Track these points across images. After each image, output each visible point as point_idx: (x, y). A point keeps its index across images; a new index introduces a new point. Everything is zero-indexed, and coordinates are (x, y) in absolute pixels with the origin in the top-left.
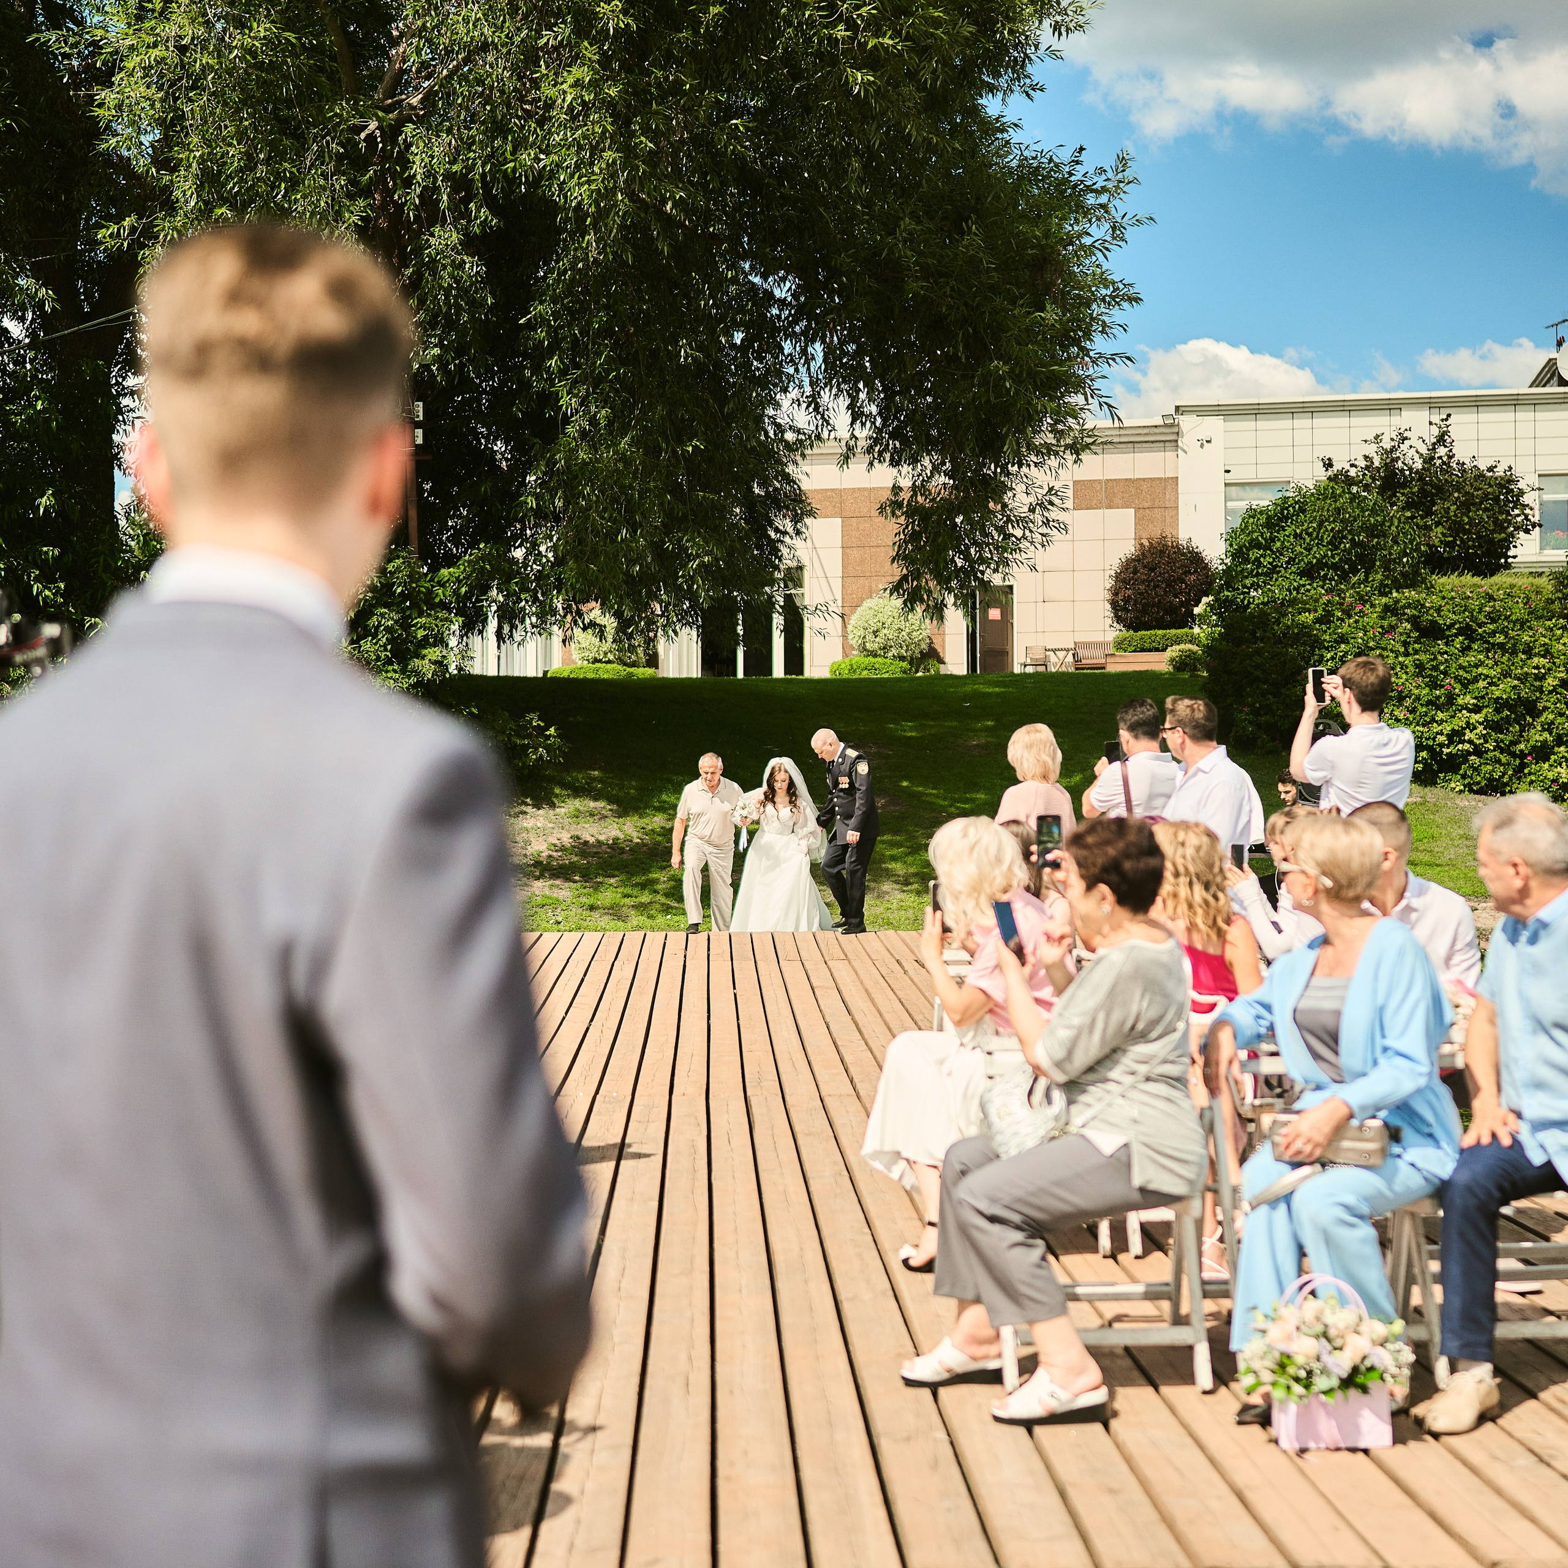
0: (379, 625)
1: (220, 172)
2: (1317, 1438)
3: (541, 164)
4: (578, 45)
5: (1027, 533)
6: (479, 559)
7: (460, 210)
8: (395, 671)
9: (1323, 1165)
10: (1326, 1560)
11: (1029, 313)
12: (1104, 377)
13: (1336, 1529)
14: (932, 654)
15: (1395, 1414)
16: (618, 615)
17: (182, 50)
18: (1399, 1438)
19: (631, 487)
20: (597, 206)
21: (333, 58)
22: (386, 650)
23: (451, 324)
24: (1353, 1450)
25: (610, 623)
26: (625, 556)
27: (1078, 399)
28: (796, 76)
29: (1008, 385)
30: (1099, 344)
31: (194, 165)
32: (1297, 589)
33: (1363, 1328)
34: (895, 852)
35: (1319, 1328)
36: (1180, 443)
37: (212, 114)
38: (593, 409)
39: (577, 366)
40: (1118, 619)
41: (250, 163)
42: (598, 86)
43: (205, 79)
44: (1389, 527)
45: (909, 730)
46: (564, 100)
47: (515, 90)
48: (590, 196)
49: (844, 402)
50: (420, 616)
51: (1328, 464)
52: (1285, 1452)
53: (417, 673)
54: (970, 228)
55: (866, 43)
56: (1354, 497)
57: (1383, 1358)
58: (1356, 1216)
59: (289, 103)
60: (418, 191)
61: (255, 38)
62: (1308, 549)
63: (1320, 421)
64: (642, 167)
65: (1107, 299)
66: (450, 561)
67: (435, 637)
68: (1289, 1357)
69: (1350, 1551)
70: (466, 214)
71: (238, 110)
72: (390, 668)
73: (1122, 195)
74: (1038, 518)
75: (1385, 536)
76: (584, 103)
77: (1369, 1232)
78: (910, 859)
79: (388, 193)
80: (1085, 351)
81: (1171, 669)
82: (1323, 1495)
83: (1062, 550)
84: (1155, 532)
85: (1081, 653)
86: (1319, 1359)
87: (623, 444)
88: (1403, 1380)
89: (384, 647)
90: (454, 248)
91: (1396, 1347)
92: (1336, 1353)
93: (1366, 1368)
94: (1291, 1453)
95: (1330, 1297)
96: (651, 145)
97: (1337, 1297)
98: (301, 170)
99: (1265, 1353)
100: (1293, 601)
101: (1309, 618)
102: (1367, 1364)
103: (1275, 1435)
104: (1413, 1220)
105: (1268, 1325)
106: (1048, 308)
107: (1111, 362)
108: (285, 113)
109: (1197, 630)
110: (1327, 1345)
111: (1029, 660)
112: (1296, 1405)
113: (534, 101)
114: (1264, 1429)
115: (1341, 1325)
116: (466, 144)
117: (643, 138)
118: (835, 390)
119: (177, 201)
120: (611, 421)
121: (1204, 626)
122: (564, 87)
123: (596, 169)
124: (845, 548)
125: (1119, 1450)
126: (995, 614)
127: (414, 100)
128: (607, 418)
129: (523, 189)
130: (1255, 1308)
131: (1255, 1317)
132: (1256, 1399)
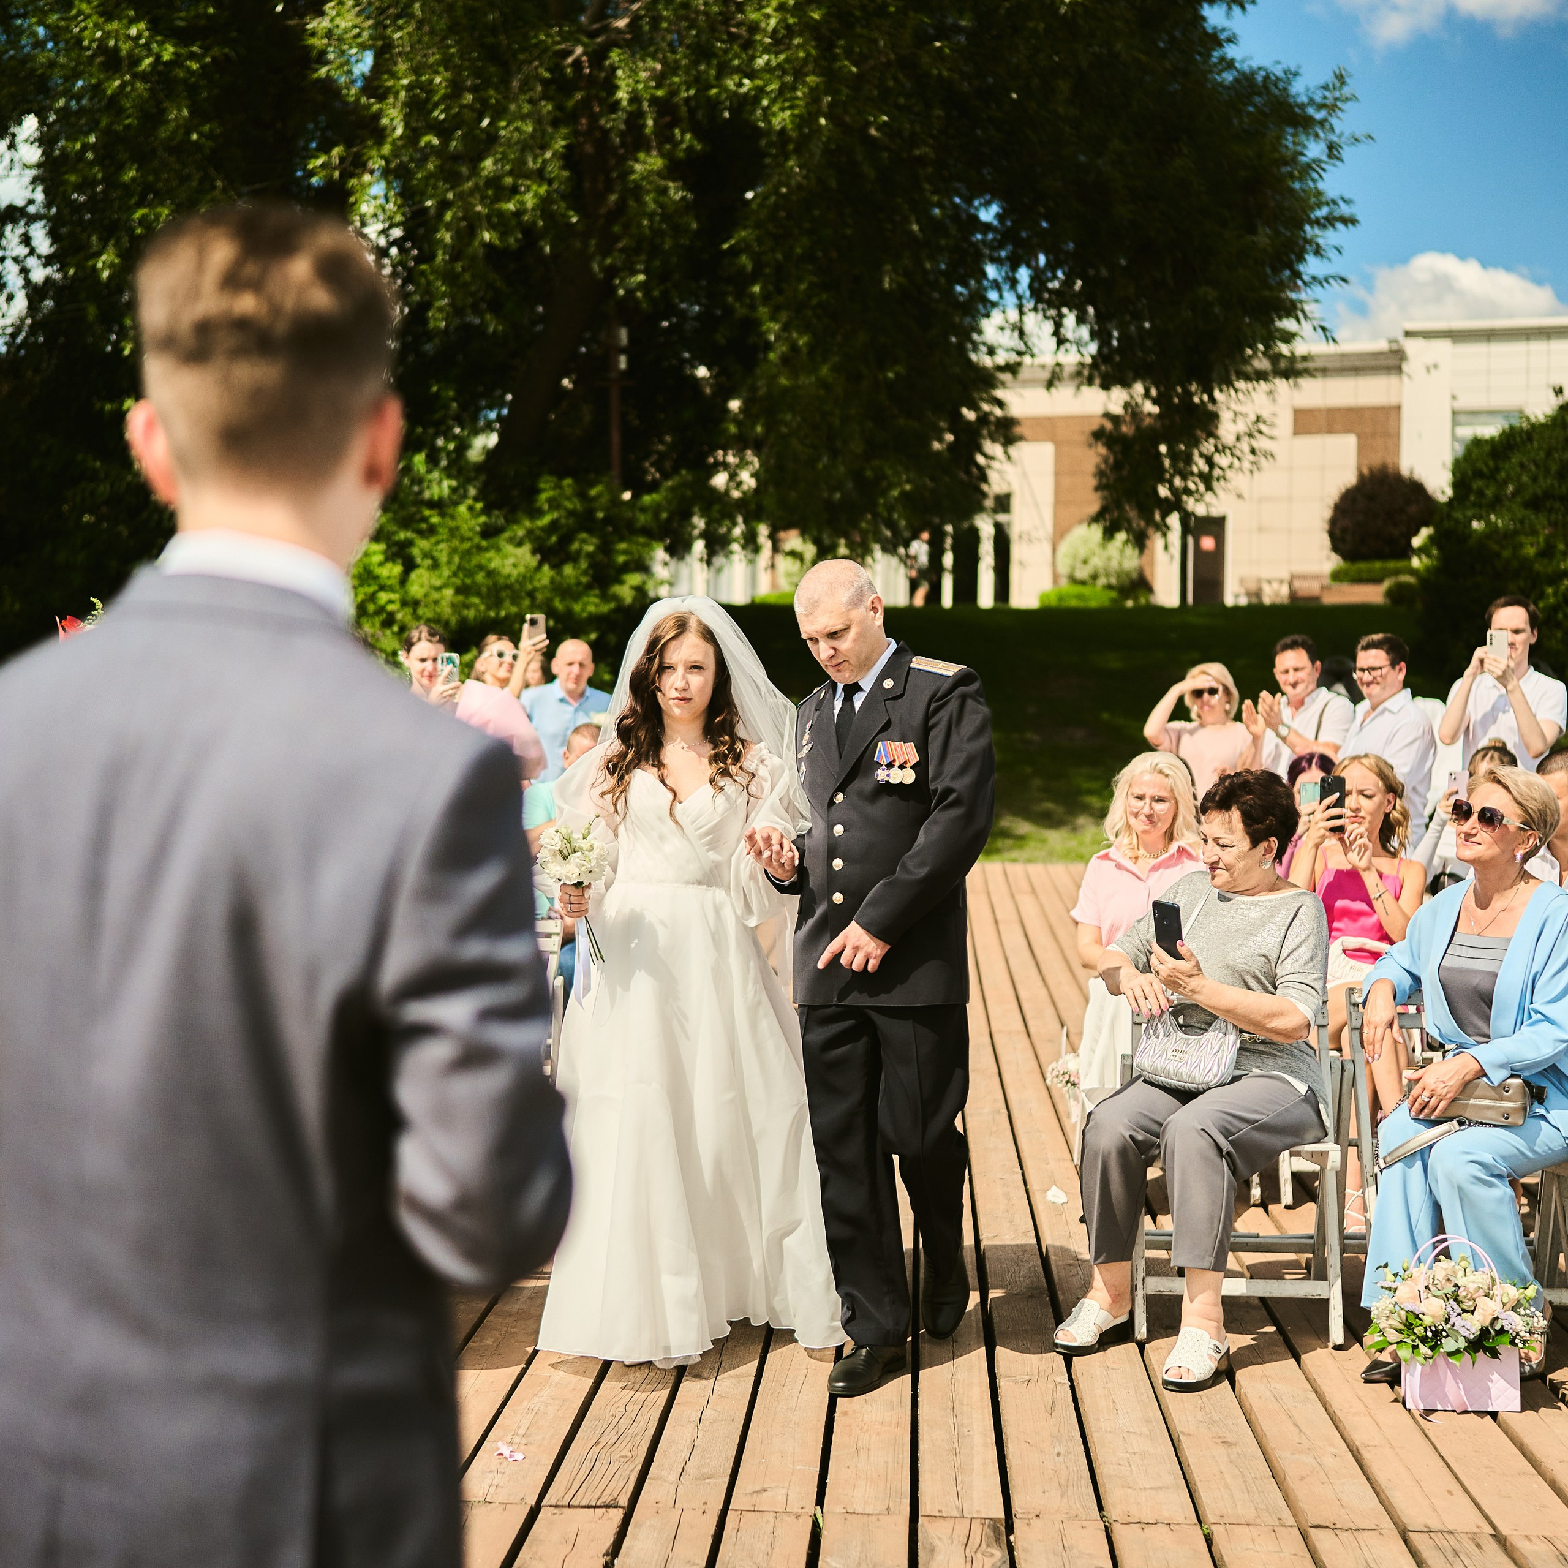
0: (581, 550)
1: (427, 100)
2: (1444, 1397)
3: (745, 89)
5: (1235, 461)
6: (680, 485)
7: (664, 134)
8: (595, 596)
9: (1461, 1123)
10: (1435, 1525)
11: (1240, 236)
12: (1317, 301)
13: (1450, 1493)
14: (1140, 584)
15: (1524, 1379)
16: (817, 542)
18: (1529, 1403)
19: (832, 414)
20: (801, 131)
22: (587, 575)
23: (655, 251)
24: (1480, 1413)
25: (809, 550)
26: (826, 483)
27: (1288, 324)
29: (1217, 310)
30: (1311, 266)
31: (403, 93)
32: (1521, 521)
33: (1497, 1290)
35: (1450, 1289)
36: (1404, 368)
37: (419, 41)
38: (795, 335)
39: (780, 292)
40: (1335, 548)
41: (456, 89)
42: (802, 9)
43: (413, 6)
45: (1113, 662)
46: (768, 24)
47: (721, 13)
48: (792, 122)
49: (1049, 327)
50: (621, 541)
51: (1559, 392)
52: (1409, 1411)
53: (616, 598)
54: (1180, 150)
57: (1515, 1323)
58: (1493, 1175)
59: (494, 30)
60: (625, 116)
62: (1535, 479)
63: (1557, 345)
64: (845, 91)
65: (1322, 221)
66: (653, 487)
67: (635, 562)
68: (1417, 1317)
69: (1463, 1518)
70: (671, 139)
71: (445, 38)
72: (591, 593)
73: (1339, 114)
74: (1244, 445)
76: (788, 27)
77: (1504, 1190)
79: (594, 119)
80: (1297, 275)
81: (1388, 602)
82: (1442, 1457)
83: (1269, 479)
84: (1376, 459)
85: (1297, 584)
86: (1447, 1321)
87: (825, 370)
88: (1537, 1346)
89: (585, 573)
90: (659, 174)
91: (1528, 1312)
92: (1465, 1315)
93: (1496, 1331)
94: (1416, 1414)
95: (1464, 1259)
96: (854, 69)
97: (1470, 1259)
98: (508, 96)
99: (1391, 1312)
100: (1516, 533)
101: (1530, 551)
102: (1498, 1327)
103: (1402, 1395)
104: (1559, 1183)
105: (1398, 1283)
106: (1260, 231)
107: (1325, 284)
108: (490, 40)
109: (1415, 562)
110: (1456, 1307)
111: (1243, 591)
112: (1422, 1365)
113: (739, 25)
114: (1393, 1389)
115: (1472, 1287)
116: (671, 69)
117: (846, 63)
118: (1040, 315)
119: (385, 128)
120: (812, 348)
121: (1424, 557)
122: (769, 10)
123: (799, 94)
124: (1058, 474)
125: (1239, 1403)
126: (1208, 543)
127: (622, 23)
128: (807, 344)
129: (727, 115)
130: (1386, 1266)
131: (1385, 1274)
132: (1385, 1357)
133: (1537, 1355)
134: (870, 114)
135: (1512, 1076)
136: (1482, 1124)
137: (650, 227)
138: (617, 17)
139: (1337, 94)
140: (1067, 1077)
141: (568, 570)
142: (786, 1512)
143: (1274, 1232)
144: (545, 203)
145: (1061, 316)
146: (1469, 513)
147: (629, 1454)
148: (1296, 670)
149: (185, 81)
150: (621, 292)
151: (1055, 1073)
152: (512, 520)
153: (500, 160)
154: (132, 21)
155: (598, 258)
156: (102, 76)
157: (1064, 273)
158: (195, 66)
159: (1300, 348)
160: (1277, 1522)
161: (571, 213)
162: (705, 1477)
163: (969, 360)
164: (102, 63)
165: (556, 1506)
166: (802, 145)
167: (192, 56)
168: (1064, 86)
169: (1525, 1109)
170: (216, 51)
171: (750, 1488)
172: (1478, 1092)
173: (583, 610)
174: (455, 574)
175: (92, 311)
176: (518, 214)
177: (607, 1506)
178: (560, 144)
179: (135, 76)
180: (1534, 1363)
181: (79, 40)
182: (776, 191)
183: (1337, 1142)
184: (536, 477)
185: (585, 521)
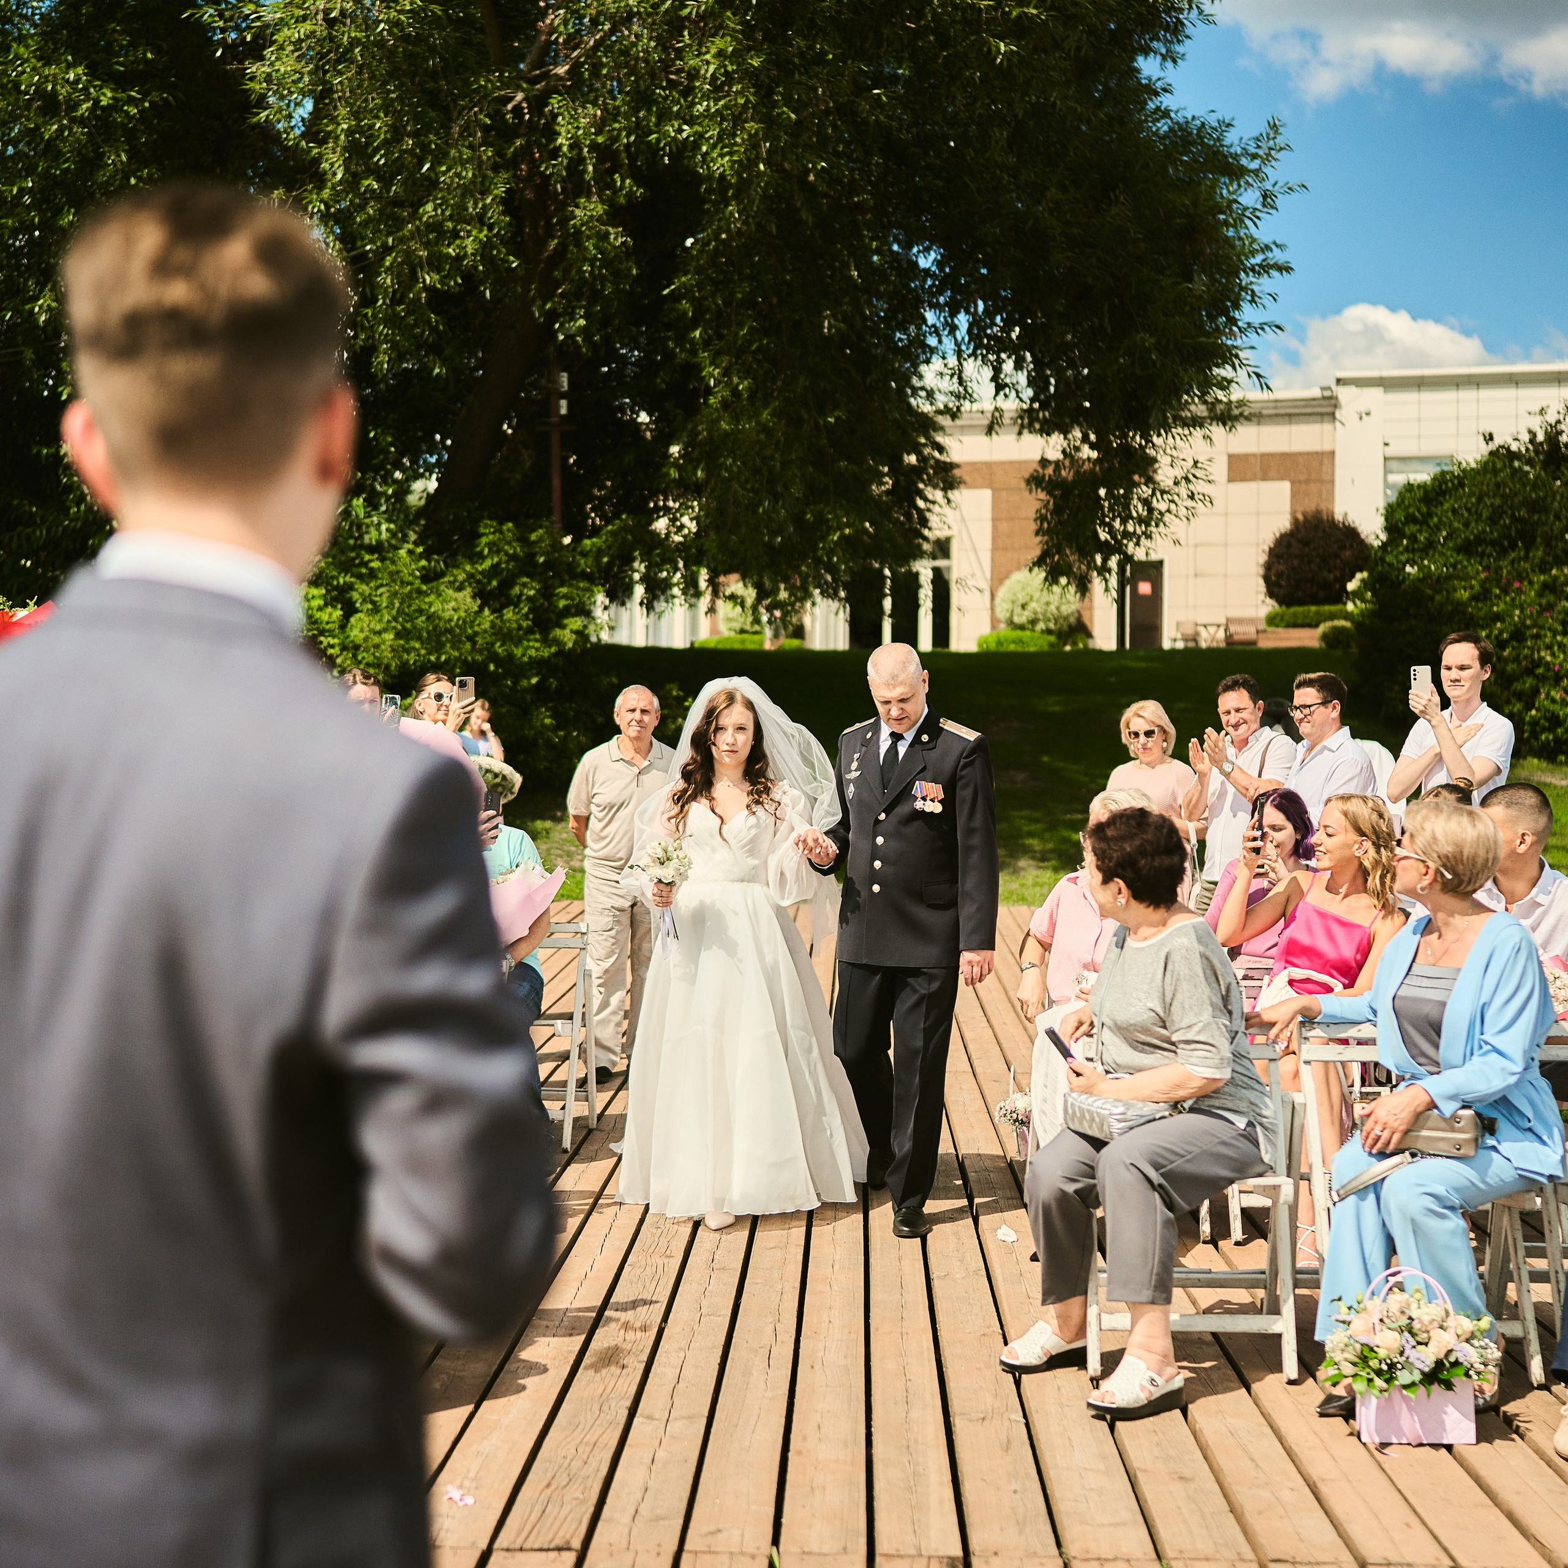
0: (521, 594)
1: (367, 144)
2: (1399, 1431)
3: (685, 135)
4: (721, 15)
5: (1173, 506)
6: (620, 529)
7: (604, 180)
8: (536, 640)
9: (1413, 1155)
10: (1394, 1557)
11: (1177, 283)
12: (1253, 348)
13: (1408, 1525)
14: (1079, 628)
15: (1479, 1411)
16: (758, 586)
17: (330, 23)
18: (1484, 1435)
19: (773, 458)
20: (740, 176)
21: (481, 30)
22: (527, 619)
23: (595, 296)
24: (1435, 1446)
25: (750, 594)
26: (767, 527)
27: (1226, 372)
28: (943, 43)
29: (1154, 357)
30: (1247, 314)
31: (342, 137)
32: (1454, 566)
33: (1450, 1322)
34: (1033, 827)
35: (1404, 1321)
36: (1338, 415)
37: (359, 86)
38: (736, 380)
39: (721, 337)
40: (1271, 593)
41: (397, 133)
42: (741, 56)
43: (353, 51)
44: (1552, 503)
45: (1054, 705)
46: (707, 71)
47: (660, 60)
48: (732, 168)
49: (988, 373)
50: (562, 585)
51: (1489, 438)
52: (1364, 1444)
53: (557, 642)
54: (1117, 198)
55: (1010, 12)
56: (1515, 472)
57: (1469, 1354)
58: (1445, 1207)
59: (434, 75)
60: (565, 162)
61: (400, 12)
62: (1466, 525)
63: (1486, 394)
64: (784, 137)
65: (1257, 268)
66: (595, 531)
67: (577, 606)
68: (1372, 1350)
69: (1421, 1550)
70: (611, 185)
71: (385, 83)
72: (532, 637)
73: (1273, 163)
74: (1183, 490)
75: (1546, 511)
76: (727, 74)
77: (1457, 1223)
78: (1047, 835)
79: (534, 165)
80: (1233, 321)
81: (1323, 645)
82: (1399, 1491)
83: (1206, 524)
84: (1310, 506)
85: (1233, 629)
86: (1402, 1353)
87: (765, 415)
88: (1490, 1377)
89: (526, 617)
90: (599, 219)
91: (1482, 1343)
92: (1420, 1347)
93: (1450, 1363)
94: (1372, 1447)
95: (1418, 1291)
96: (793, 116)
97: (1424, 1292)
98: (448, 141)
99: (1346, 1345)
100: (1449, 577)
101: (1465, 595)
102: (1452, 1359)
103: (1357, 1428)
104: (1510, 1215)
105: (1352, 1316)
106: (1196, 279)
107: (1259, 331)
108: (431, 85)
109: (1350, 606)
110: (1410, 1339)
111: (1179, 636)
112: (1378, 1398)
113: (678, 72)
114: (1347, 1422)
115: (1426, 1319)
116: (611, 115)
117: (785, 109)
118: (979, 362)
119: (325, 173)
120: (753, 393)
121: (1358, 602)
122: (708, 57)
123: (738, 140)
124: (995, 520)
125: (1195, 1437)
126: (1145, 588)
127: (561, 70)
128: (749, 389)
129: (666, 160)
130: (1340, 1299)
131: (1339, 1307)
132: (1340, 1391)
133: (1491, 1388)
134: (809, 161)
135: (1464, 1107)
136: (1434, 1155)
137: (591, 273)
138: (556, 64)
139: (1271, 143)
140: (1015, 1116)
141: (509, 614)
142: (742, 1553)
143: (1225, 1268)
144: (485, 248)
145: (1000, 361)
146: (1403, 558)
147: (581, 1497)
148: (1238, 710)
149: (123, 125)
150: (561, 337)
151: (1003, 1112)
152: (452, 563)
153: (440, 205)
154: (69, 66)
155: (539, 303)
156: (40, 120)
157: (1002, 319)
158: (133, 111)
159: (1236, 394)
160: (1236, 1557)
161: (512, 258)
162: (658, 1519)
163: (909, 405)
164: (39, 107)
165: (508, 1550)
166: (742, 189)
167: (131, 101)
168: (1001, 135)
169: (1476, 1140)
170: (155, 96)
171: (705, 1529)
172: (1429, 1124)
173: (523, 655)
174: (395, 619)
175: (29, 354)
176: (459, 258)
177: (559, 1549)
178: (500, 190)
179: (73, 120)
180: (1488, 1395)
181: (17, 85)
182: (717, 237)
183: (1288, 1176)
184: (477, 522)
185: (526, 565)
